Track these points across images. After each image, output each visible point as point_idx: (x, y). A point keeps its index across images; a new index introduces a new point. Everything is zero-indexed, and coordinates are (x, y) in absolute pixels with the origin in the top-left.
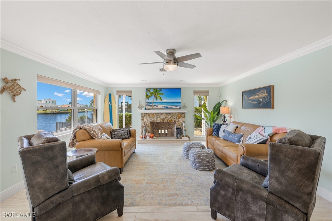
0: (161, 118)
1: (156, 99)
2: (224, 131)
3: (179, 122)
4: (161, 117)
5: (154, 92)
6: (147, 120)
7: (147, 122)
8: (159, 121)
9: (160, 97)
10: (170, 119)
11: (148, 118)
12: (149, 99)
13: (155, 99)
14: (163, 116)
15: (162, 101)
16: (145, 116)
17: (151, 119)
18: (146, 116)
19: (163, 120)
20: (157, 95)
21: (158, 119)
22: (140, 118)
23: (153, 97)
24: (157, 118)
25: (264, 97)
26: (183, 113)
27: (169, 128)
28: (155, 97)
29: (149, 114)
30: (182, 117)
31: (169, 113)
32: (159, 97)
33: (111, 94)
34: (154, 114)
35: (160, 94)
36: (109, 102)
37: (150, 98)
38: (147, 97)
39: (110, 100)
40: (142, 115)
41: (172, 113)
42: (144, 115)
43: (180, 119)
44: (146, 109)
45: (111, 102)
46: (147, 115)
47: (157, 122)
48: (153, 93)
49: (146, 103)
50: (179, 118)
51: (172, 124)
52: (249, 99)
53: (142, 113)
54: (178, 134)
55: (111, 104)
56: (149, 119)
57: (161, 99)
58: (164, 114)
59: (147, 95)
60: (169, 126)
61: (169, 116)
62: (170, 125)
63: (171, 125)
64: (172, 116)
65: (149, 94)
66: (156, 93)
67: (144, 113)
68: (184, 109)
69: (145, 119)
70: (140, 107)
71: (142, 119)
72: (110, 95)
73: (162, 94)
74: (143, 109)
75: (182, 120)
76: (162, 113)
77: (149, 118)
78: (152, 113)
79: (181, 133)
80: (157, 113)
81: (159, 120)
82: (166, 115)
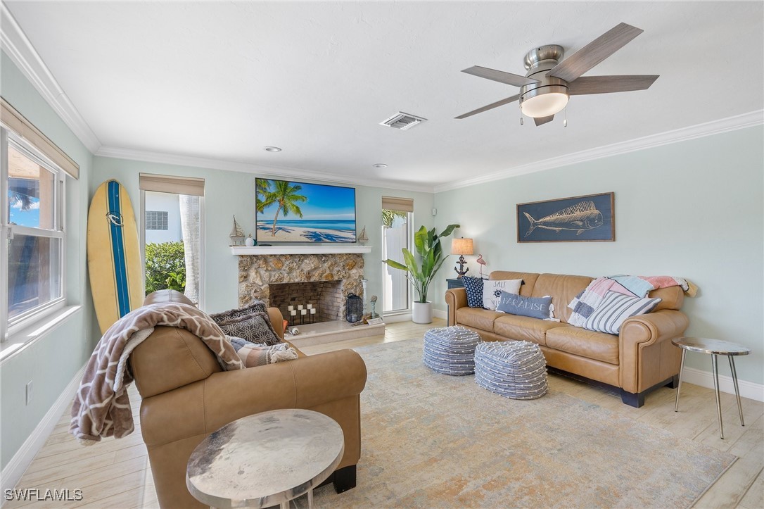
0: (302, 270)
1: (286, 212)
2: (498, 293)
3: (351, 280)
4: (303, 266)
5: (278, 192)
6: (261, 279)
7: (261, 284)
8: (297, 280)
9: (297, 207)
10: (328, 272)
11: (262, 272)
12: (262, 212)
13: (281, 212)
14: (308, 265)
15: (301, 216)
16: (252, 263)
17: (273, 273)
18: (255, 266)
19: (309, 275)
20: (286, 200)
21: (294, 274)
22: (236, 272)
23: (276, 205)
24: (291, 270)
25: (588, 217)
26: (360, 255)
27: (313, 298)
28: (281, 207)
29: (265, 258)
30: (356, 267)
31: (324, 255)
32: (294, 205)
33: (117, 184)
34: (283, 259)
35: (296, 198)
36: (111, 212)
37: (265, 210)
38: (259, 207)
39: (114, 207)
40: (241, 262)
41: (333, 255)
42: (247, 263)
43: (354, 271)
44: (256, 243)
45: (118, 213)
46: (261, 262)
47: (292, 281)
48: (274, 195)
49: (256, 221)
50: (349, 269)
51: (322, 285)
52: (540, 221)
53: (242, 256)
54: (348, 312)
55: (118, 221)
56: (267, 274)
57: (298, 211)
58: (312, 257)
59: (258, 201)
60: (312, 294)
61: (326, 265)
62: (315, 290)
63: (319, 290)
64: (332, 264)
65: (263, 198)
66: (284, 195)
67: (251, 257)
68: (363, 244)
69: (252, 274)
70: (237, 236)
71: (244, 273)
72: (113, 187)
73: (303, 198)
74: (249, 241)
75: (358, 275)
76: (305, 256)
77: (267, 270)
78: (275, 255)
79: (359, 310)
80: (291, 255)
81: (297, 277)
82: (316, 261)
